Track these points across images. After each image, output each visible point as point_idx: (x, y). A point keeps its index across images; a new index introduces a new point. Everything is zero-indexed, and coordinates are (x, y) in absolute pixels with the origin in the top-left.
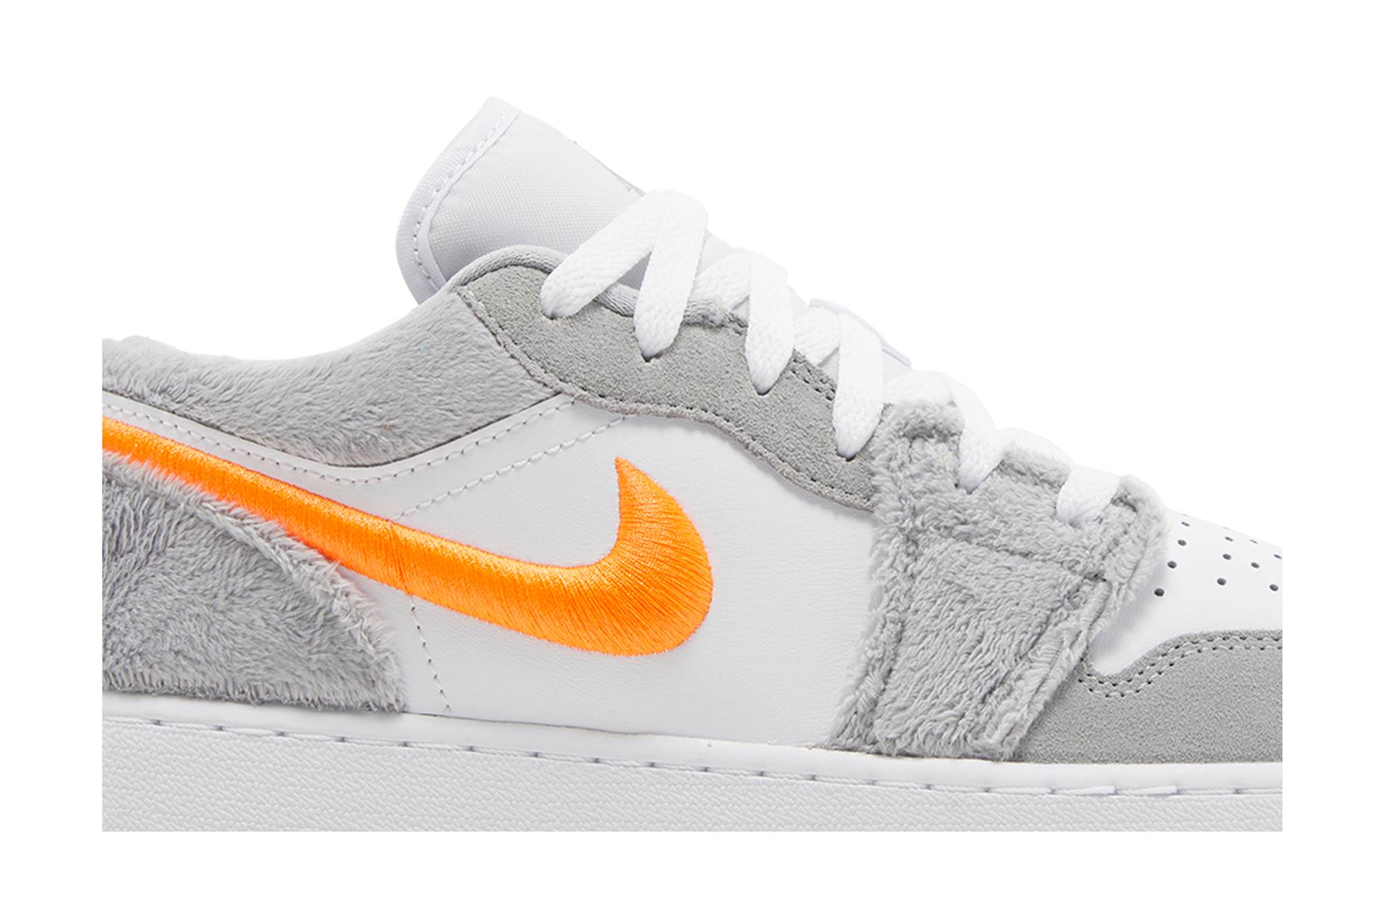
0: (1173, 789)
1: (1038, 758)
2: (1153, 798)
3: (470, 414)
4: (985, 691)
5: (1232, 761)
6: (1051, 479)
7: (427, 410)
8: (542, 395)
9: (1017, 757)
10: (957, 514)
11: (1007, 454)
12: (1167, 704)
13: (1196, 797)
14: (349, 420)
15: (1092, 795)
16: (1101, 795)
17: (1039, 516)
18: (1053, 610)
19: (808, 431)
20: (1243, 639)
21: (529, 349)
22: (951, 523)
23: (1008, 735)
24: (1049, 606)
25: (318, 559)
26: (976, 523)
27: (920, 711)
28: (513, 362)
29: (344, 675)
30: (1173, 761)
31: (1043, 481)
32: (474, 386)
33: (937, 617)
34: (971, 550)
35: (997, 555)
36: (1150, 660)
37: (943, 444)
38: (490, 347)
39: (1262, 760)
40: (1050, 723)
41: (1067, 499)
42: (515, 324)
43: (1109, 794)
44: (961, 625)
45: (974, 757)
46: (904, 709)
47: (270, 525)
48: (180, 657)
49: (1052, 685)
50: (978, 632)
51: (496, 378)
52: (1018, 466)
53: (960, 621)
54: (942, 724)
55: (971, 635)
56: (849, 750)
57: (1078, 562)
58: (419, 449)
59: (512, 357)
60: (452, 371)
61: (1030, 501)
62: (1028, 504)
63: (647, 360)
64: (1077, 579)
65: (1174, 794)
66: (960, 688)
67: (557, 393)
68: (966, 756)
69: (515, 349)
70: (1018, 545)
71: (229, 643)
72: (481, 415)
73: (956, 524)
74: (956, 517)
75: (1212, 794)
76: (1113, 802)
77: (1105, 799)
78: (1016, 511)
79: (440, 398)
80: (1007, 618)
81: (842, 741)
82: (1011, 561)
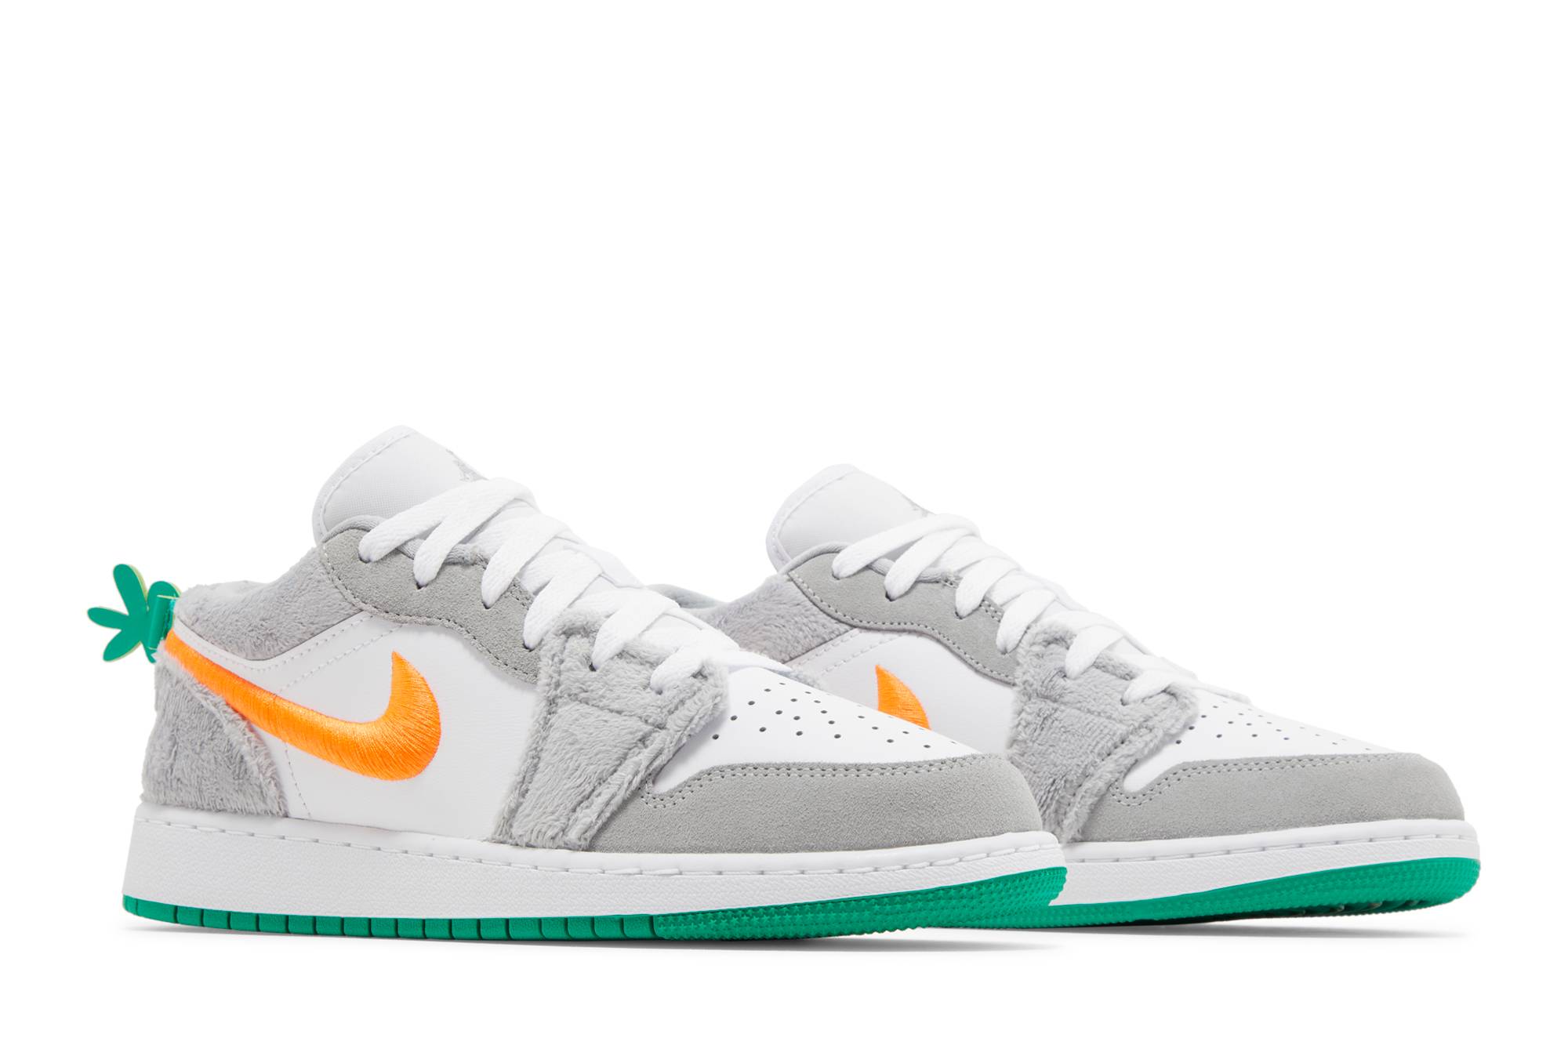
0: (676, 870)
1: (603, 849)
2: (661, 877)
3: (311, 625)
4: (575, 803)
5: (724, 852)
6: (652, 660)
7: (289, 623)
8: (351, 612)
9: (590, 848)
10: (581, 686)
11: (626, 645)
12: (688, 813)
13: (689, 877)
14: (252, 630)
15: (624, 874)
16: (630, 874)
17: (633, 685)
18: (630, 749)
19: (509, 632)
20: (755, 768)
21: (347, 583)
22: (577, 691)
23: (584, 833)
24: (627, 746)
25: (238, 720)
26: (592, 691)
27: (536, 817)
28: (336, 590)
29: (252, 794)
30: (684, 852)
31: (647, 662)
32: (313, 606)
33: (556, 754)
34: (585, 708)
35: (600, 713)
36: (687, 784)
37: (585, 638)
38: (324, 581)
39: (745, 852)
40: (614, 825)
41: (658, 675)
42: (341, 567)
43: (634, 874)
44: (568, 759)
45: (564, 848)
46: (529, 815)
47: (218, 699)
48: (179, 783)
49: (618, 800)
50: (576, 764)
51: (325, 601)
52: (632, 652)
53: (568, 756)
54: (546, 826)
55: (572, 765)
56: (502, 843)
57: (650, 717)
58: (285, 648)
59: (336, 587)
60: (303, 598)
61: (633, 676)
62: (630, 678)
63: (419, 587)
64: (649, 728)
65: (676, 874)
66: (560, 802)
67: (361, 610)
68: (559, 847)
69: (338, 583)
70: (615, 706)
71: (200, 774)
72: (316, 626)
73: (581, 692)
74: (581, 688)
75: (701, 875)
76: (636, 879)
77: (631, 877)
78: (619, 682)
79: (295, 615)
80: (597, 754)
81: (497, 837)
82: (607, 716)
